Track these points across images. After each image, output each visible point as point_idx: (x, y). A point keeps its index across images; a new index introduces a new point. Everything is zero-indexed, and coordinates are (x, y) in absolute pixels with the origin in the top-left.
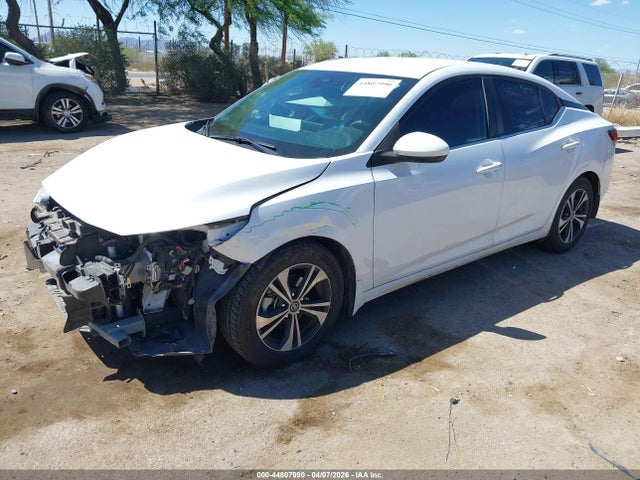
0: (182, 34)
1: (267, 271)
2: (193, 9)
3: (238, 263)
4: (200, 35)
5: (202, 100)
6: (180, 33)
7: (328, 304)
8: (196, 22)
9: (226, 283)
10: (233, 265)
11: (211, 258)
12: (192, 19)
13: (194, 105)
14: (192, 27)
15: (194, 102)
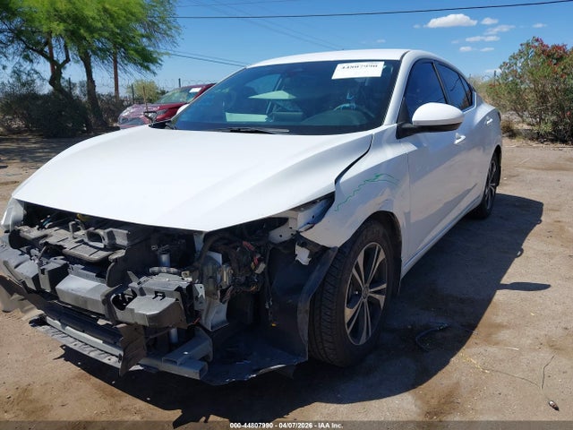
0: (17, 73)
1: (352, 253)
2: (28, 47)
3: (325, 249)
4: (37, 73)
5: (48, 137)
6: (14, 72)
7: (384, 286)
8: (31, 61)
9: (315, 275)
10: (319, 252)
11: (297, 248)
12: (27, 58)
13: (41, 142)
14: (27, 66)
15: (40, 139)
